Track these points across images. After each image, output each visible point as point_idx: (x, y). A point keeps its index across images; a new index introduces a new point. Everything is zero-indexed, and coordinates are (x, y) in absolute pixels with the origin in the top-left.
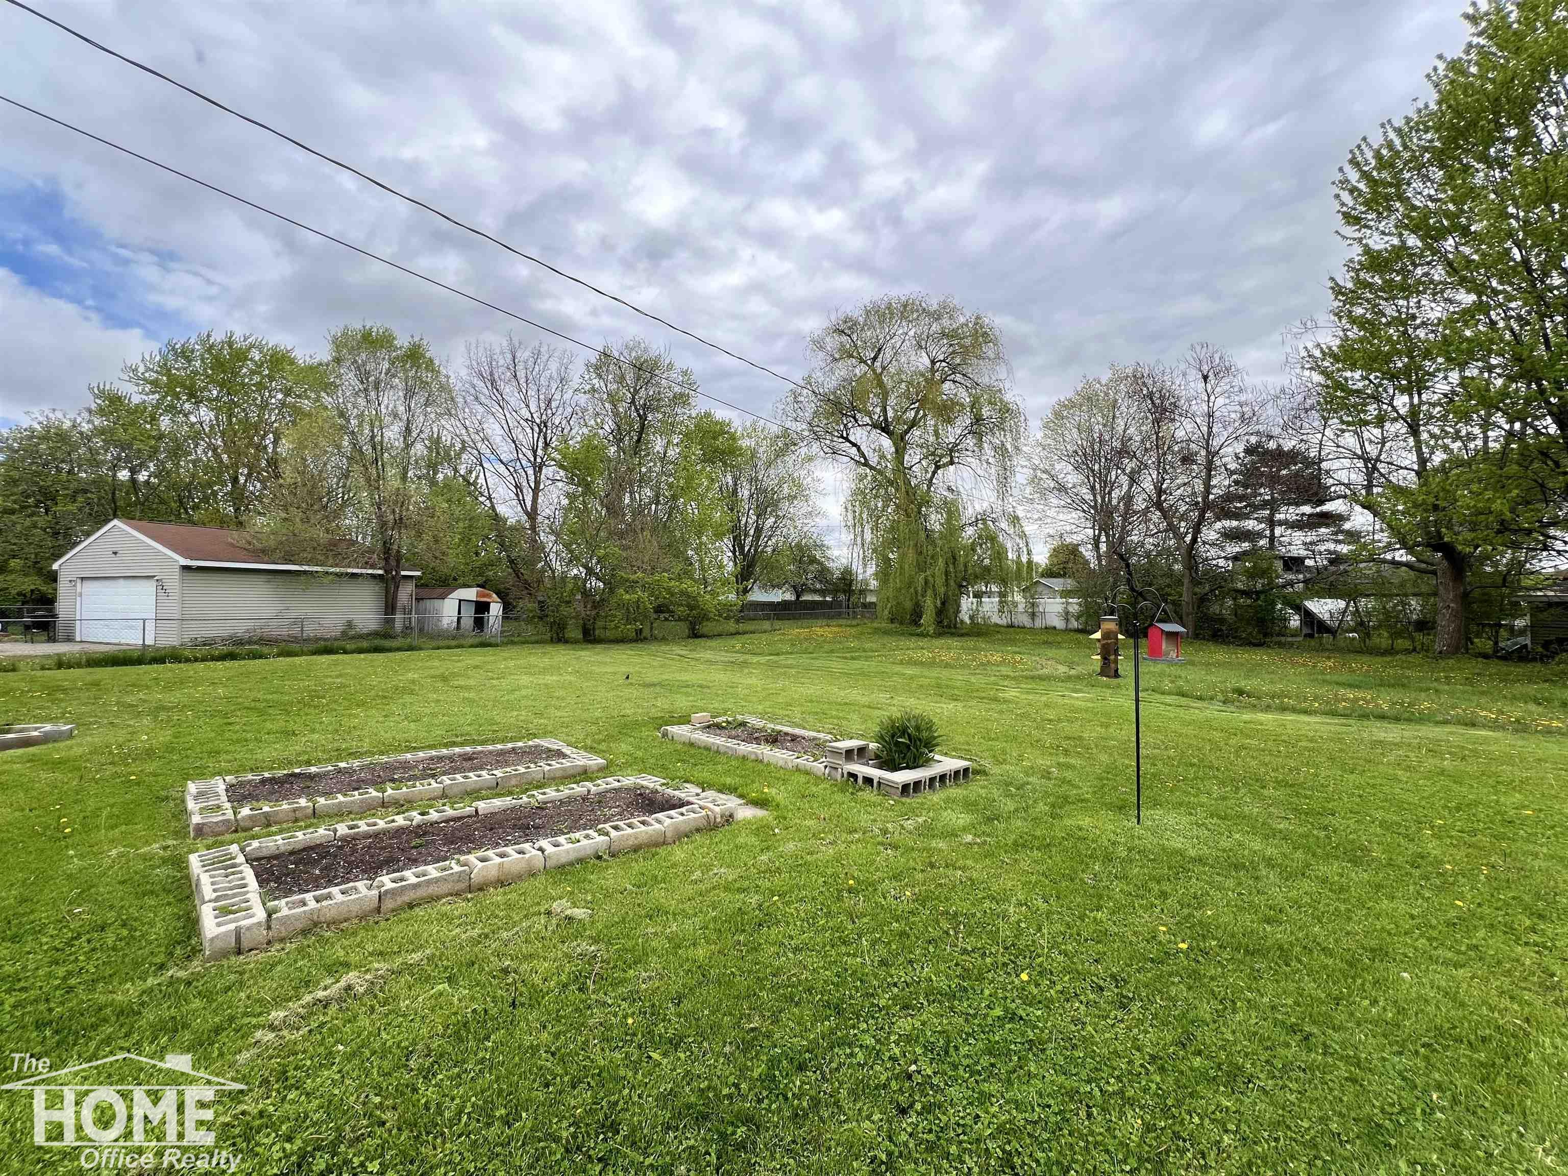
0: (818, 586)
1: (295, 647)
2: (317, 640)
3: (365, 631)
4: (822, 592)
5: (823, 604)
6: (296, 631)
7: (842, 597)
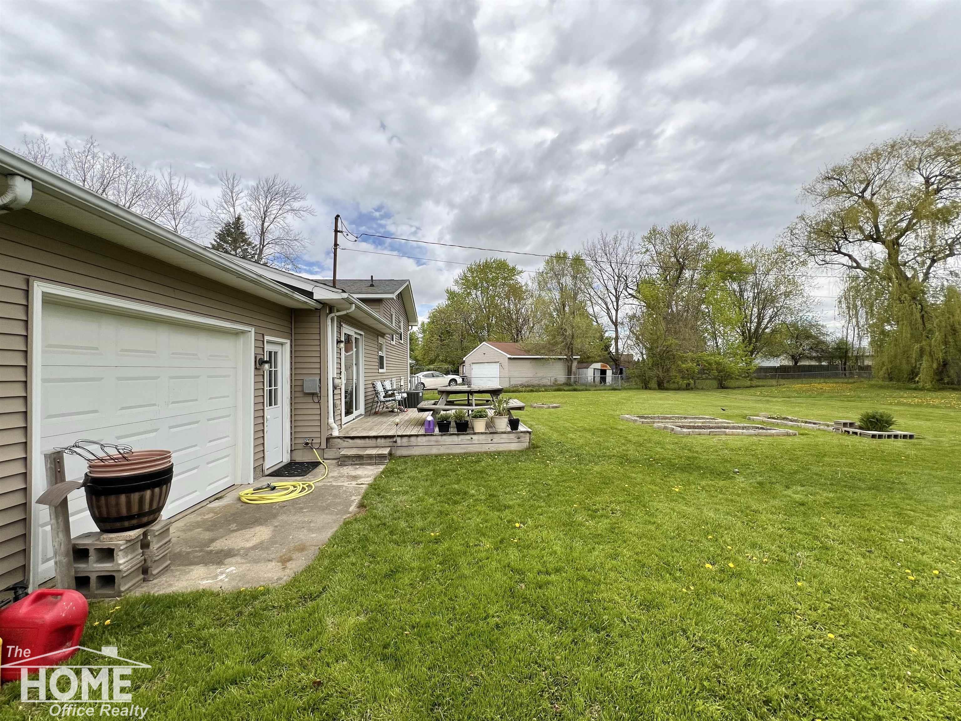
0: (814, 354)
3: (561, 383)
4: (818, 359)
5: (821, 367)
7: (838, 362)
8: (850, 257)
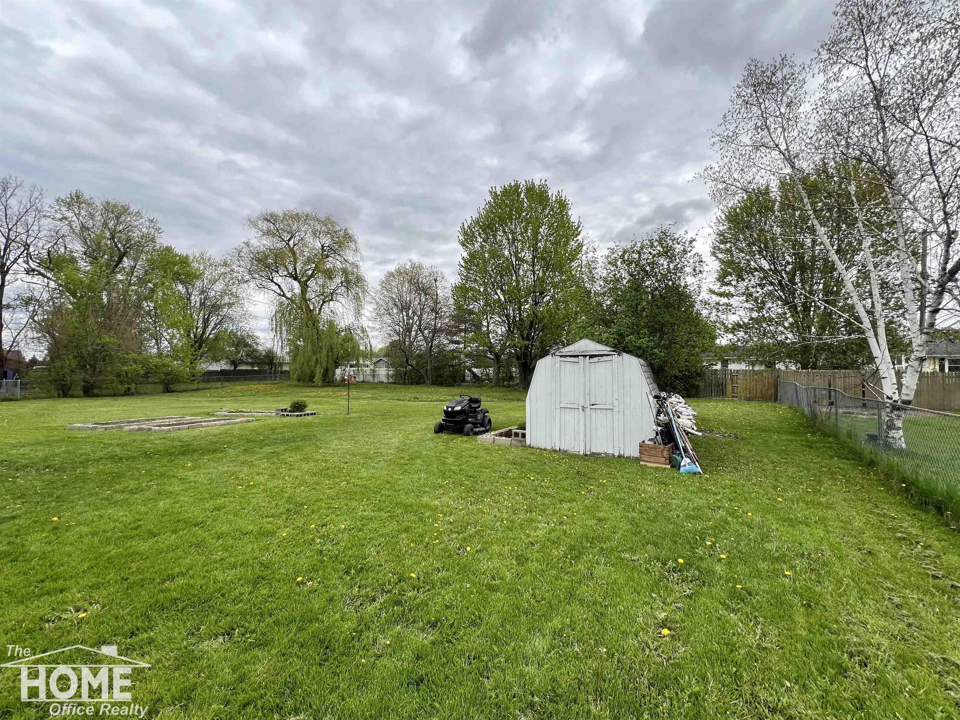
8: (279, 286)
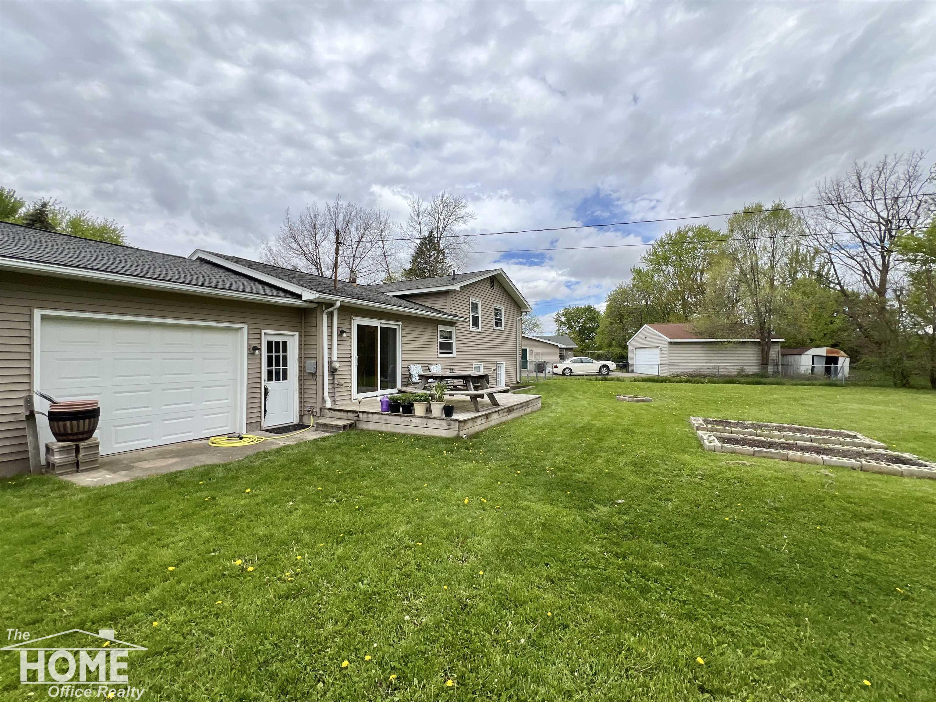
1: (715, 379)
2: (725, 376)
3: (750, 373)
6: (715, 371)
